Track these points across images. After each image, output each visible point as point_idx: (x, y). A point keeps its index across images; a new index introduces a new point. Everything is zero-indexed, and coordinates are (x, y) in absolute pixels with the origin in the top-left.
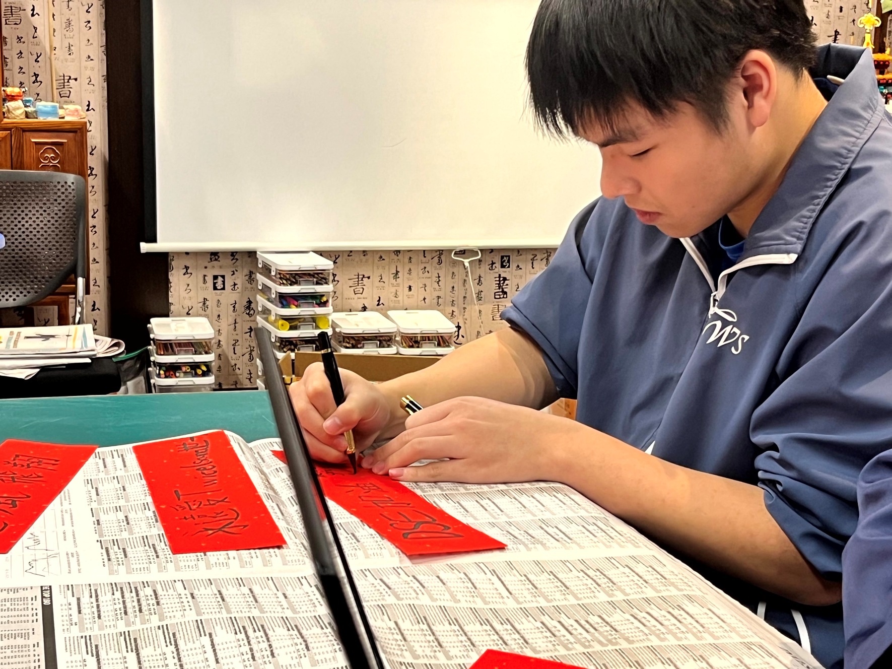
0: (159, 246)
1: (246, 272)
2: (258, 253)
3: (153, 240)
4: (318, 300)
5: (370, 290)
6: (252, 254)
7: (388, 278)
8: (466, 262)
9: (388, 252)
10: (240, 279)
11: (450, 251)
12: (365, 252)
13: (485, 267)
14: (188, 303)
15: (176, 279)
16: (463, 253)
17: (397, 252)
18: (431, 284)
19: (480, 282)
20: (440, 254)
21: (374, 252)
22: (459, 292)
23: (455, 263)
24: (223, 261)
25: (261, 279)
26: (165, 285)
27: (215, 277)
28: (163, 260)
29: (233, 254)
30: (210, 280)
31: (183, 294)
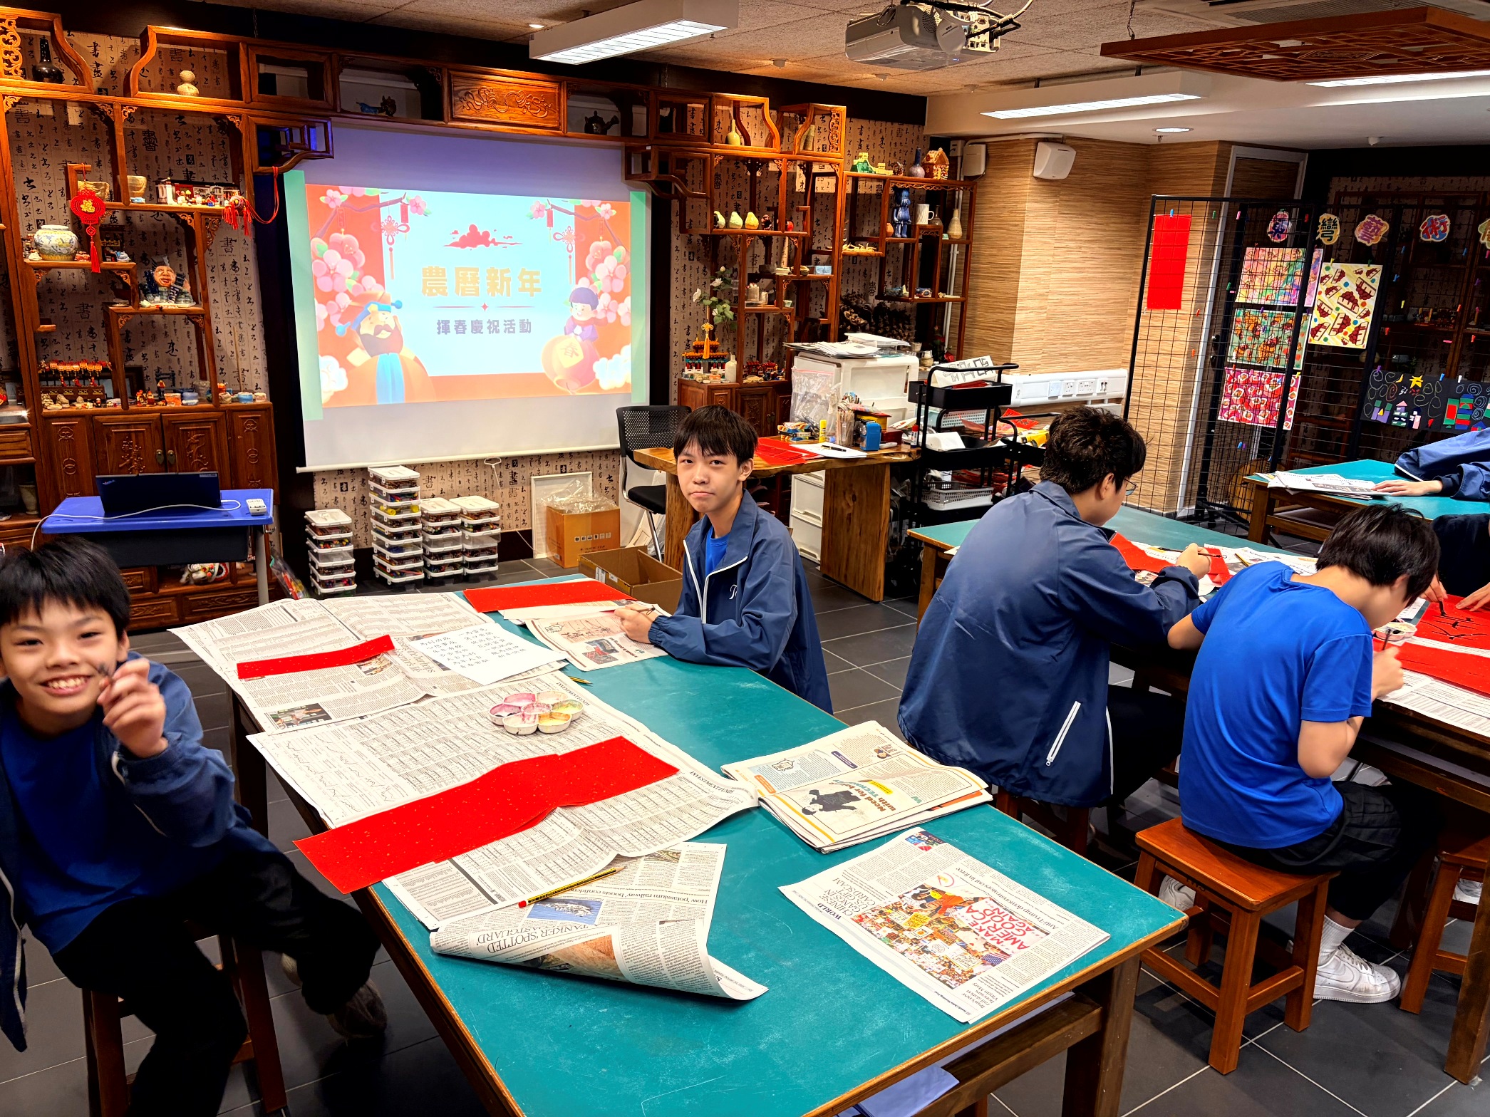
0: (309, 467)
1: (360, 479)
2: (369, 469)
3: (304, 465)
4: (412, 496)
5: (437, 485)
6: (364, 470)
7: (446, 476)
8: (493, 465)
9: (446, 463)
10: (357, 483)
11: (482, 460)
12: (432, 464)
13: (504, 467)
14: (325, 501)
15: (319, 488)
16: (490, 460)
17: (451, 462)
18: (472, 479)
19: (501, 476)
20: (477, 462)
21: (437, 463)
22: (489, 483)
23: (485, 466)
24: (346, 474)
25: (373, 484)
26: (311, 491)
27: (342, 484)
28: (310, 476)
29: (352, 470)
30: (338, 486)
31: (322, 495)
